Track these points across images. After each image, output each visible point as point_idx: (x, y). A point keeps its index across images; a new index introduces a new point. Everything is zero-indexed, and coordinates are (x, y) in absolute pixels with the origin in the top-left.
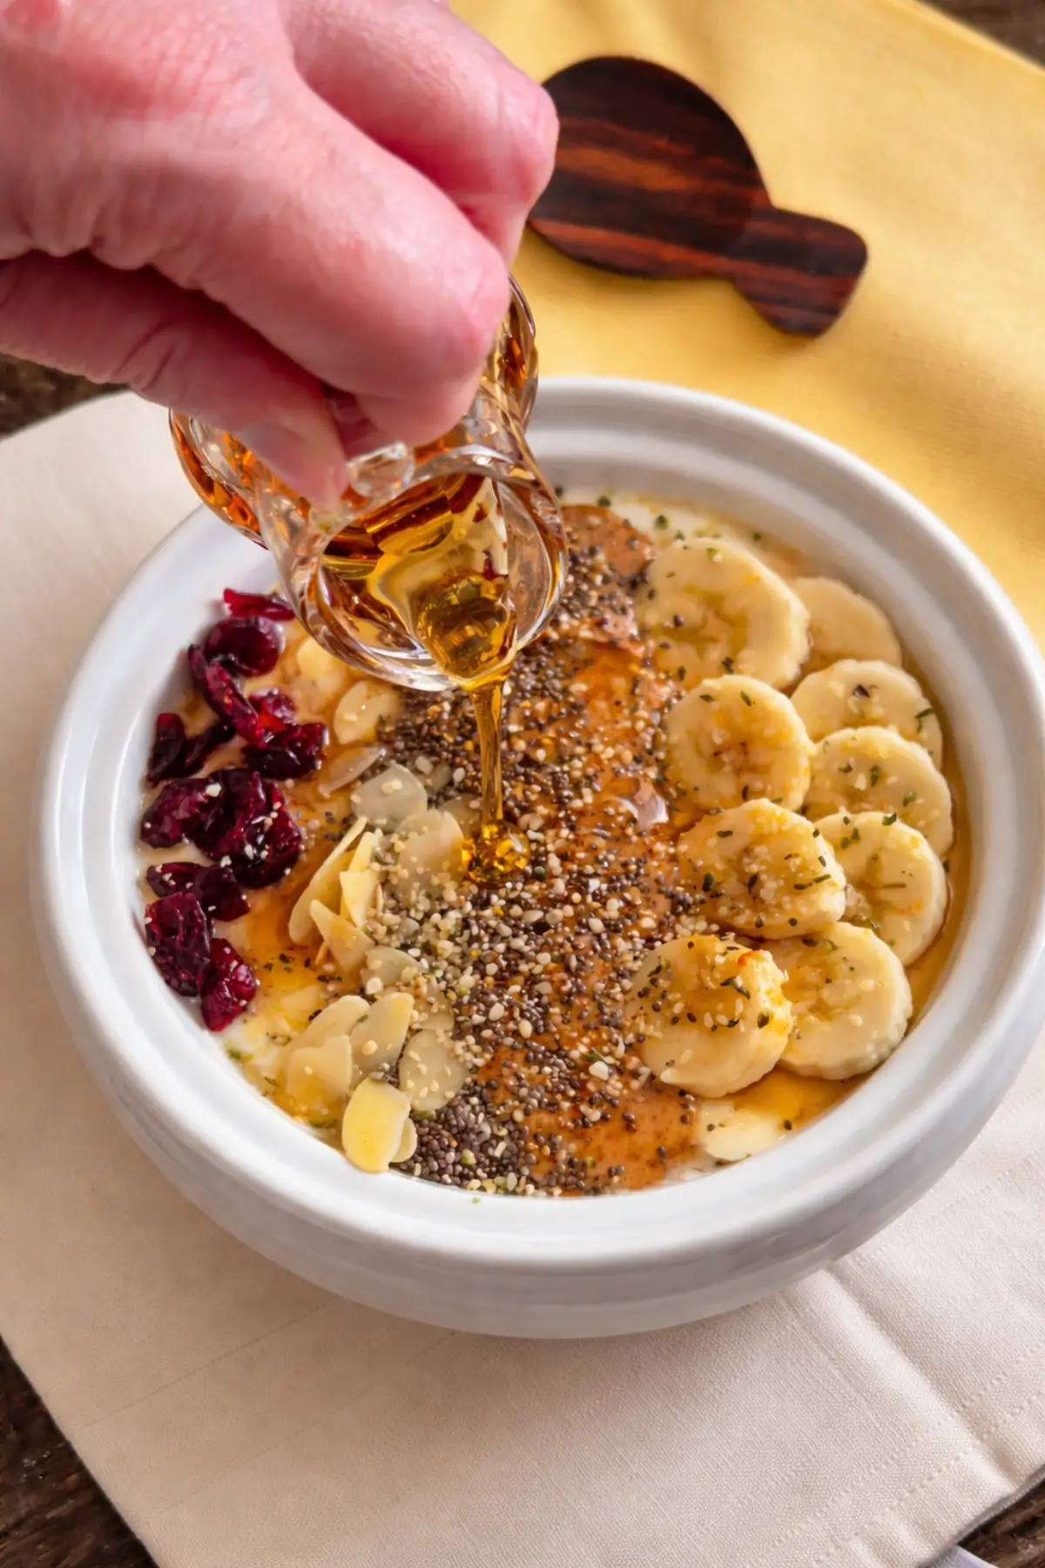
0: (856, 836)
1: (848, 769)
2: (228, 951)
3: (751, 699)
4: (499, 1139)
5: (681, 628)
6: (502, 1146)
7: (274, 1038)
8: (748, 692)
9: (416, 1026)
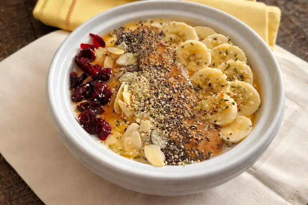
0: (229, 65)
1: (221, 53)
2: (102, 120)
3: (193, 44)
4: (181, 152)
5: (172, 41)
6: (182, 153)
7: (118, 138)
8: (192, 43)
9: (152, 128)
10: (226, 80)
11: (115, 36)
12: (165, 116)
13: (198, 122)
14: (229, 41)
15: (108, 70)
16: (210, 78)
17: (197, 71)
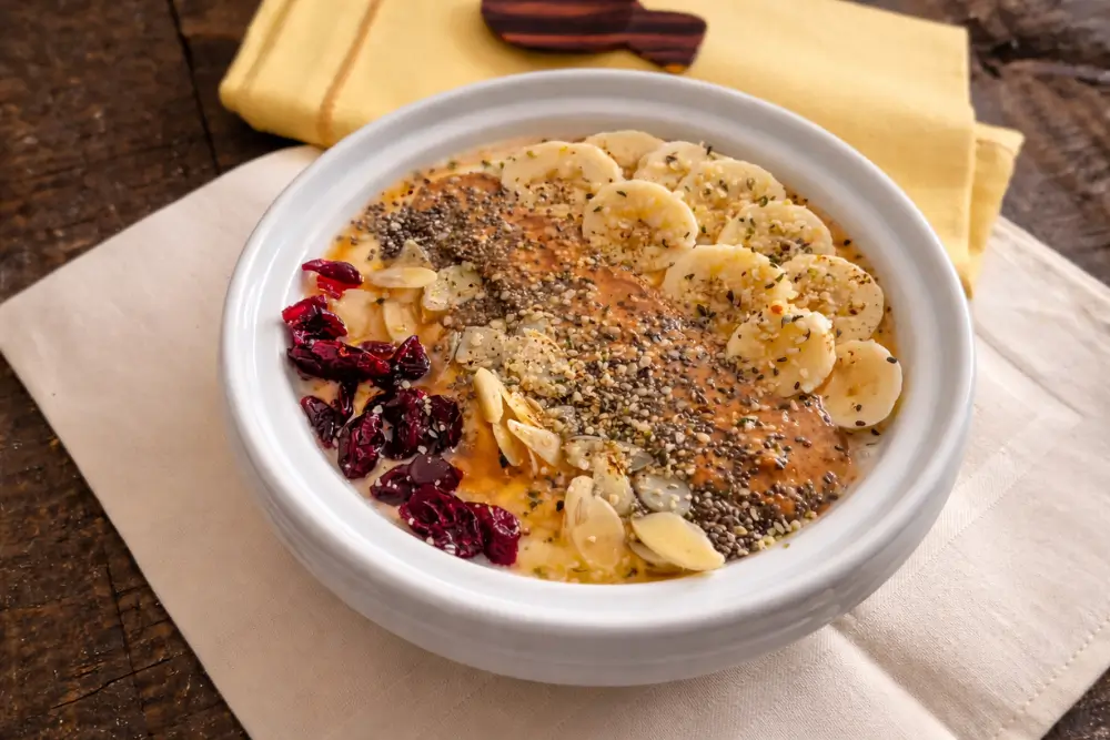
0: (753, 222)
2: (478, 506)
3: (624, 192)
4: (748, 509)
6: (753, 512)
7: (550, 540)
8: (619, 190)
10: (771, 268)
11: (366, 236)
12: (649, 421)
13: (756, 406)
14: (712, 153)
15: (414, 344)
16: (722, 276)
17: (671, 265)
